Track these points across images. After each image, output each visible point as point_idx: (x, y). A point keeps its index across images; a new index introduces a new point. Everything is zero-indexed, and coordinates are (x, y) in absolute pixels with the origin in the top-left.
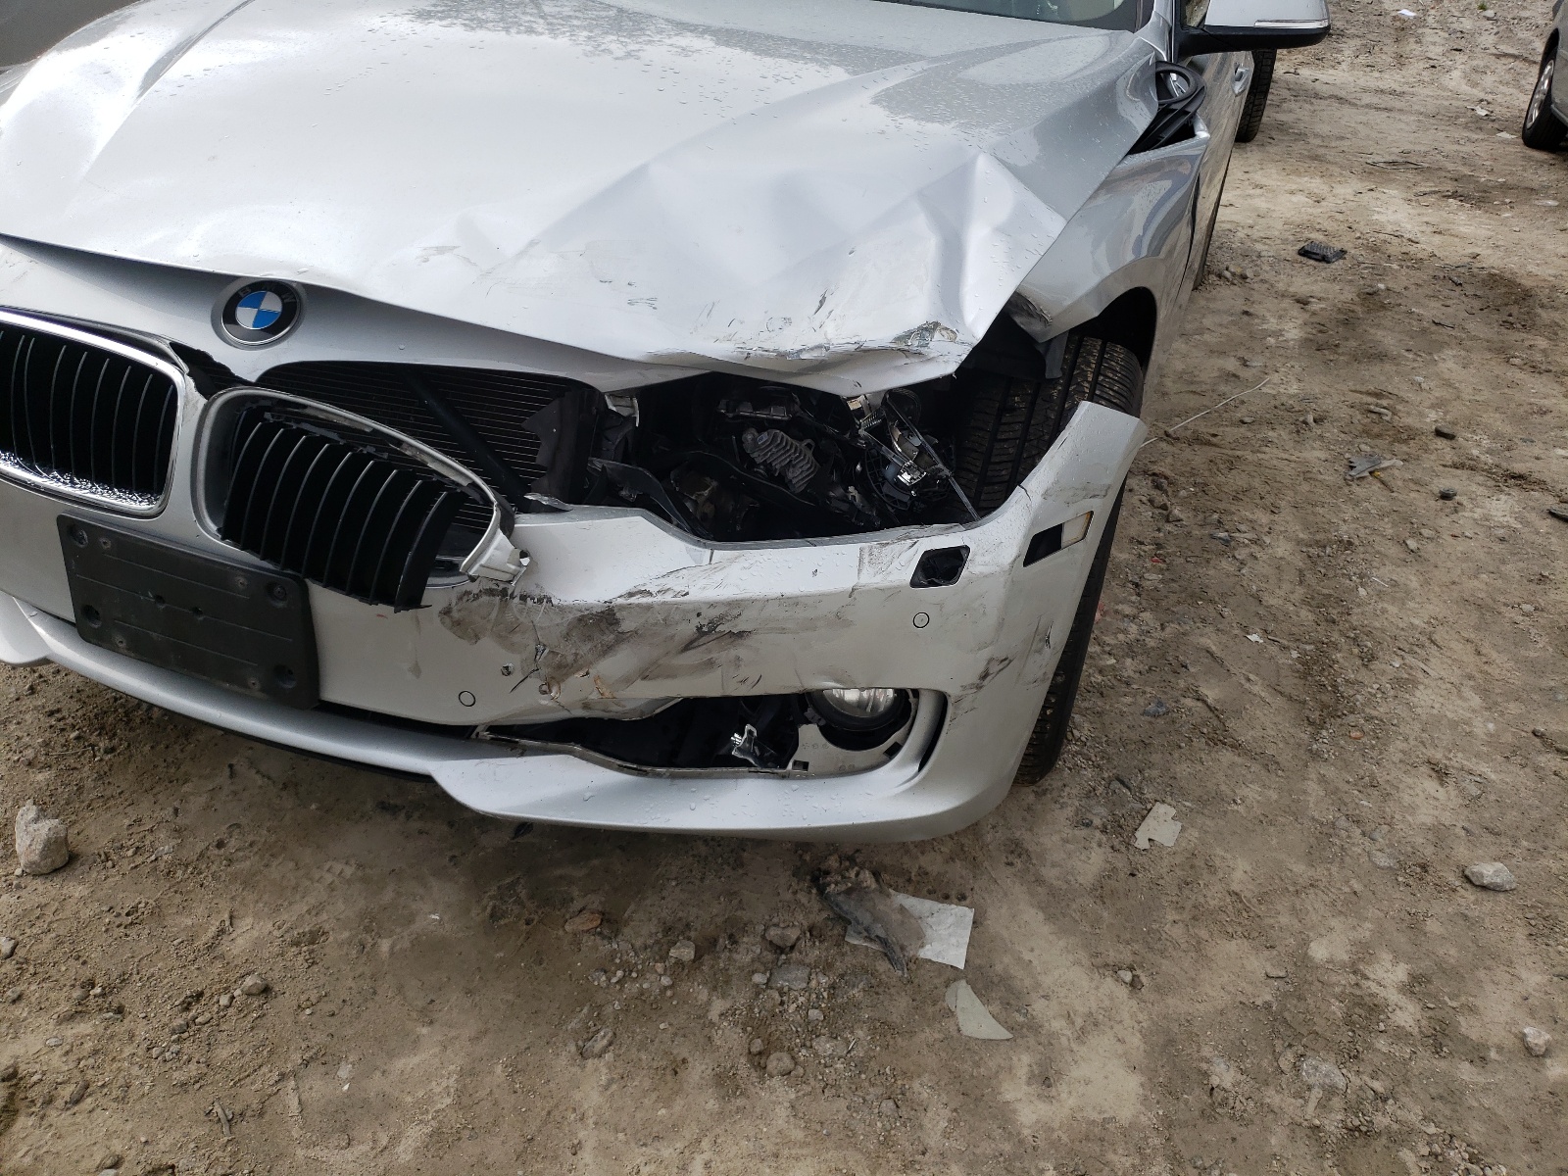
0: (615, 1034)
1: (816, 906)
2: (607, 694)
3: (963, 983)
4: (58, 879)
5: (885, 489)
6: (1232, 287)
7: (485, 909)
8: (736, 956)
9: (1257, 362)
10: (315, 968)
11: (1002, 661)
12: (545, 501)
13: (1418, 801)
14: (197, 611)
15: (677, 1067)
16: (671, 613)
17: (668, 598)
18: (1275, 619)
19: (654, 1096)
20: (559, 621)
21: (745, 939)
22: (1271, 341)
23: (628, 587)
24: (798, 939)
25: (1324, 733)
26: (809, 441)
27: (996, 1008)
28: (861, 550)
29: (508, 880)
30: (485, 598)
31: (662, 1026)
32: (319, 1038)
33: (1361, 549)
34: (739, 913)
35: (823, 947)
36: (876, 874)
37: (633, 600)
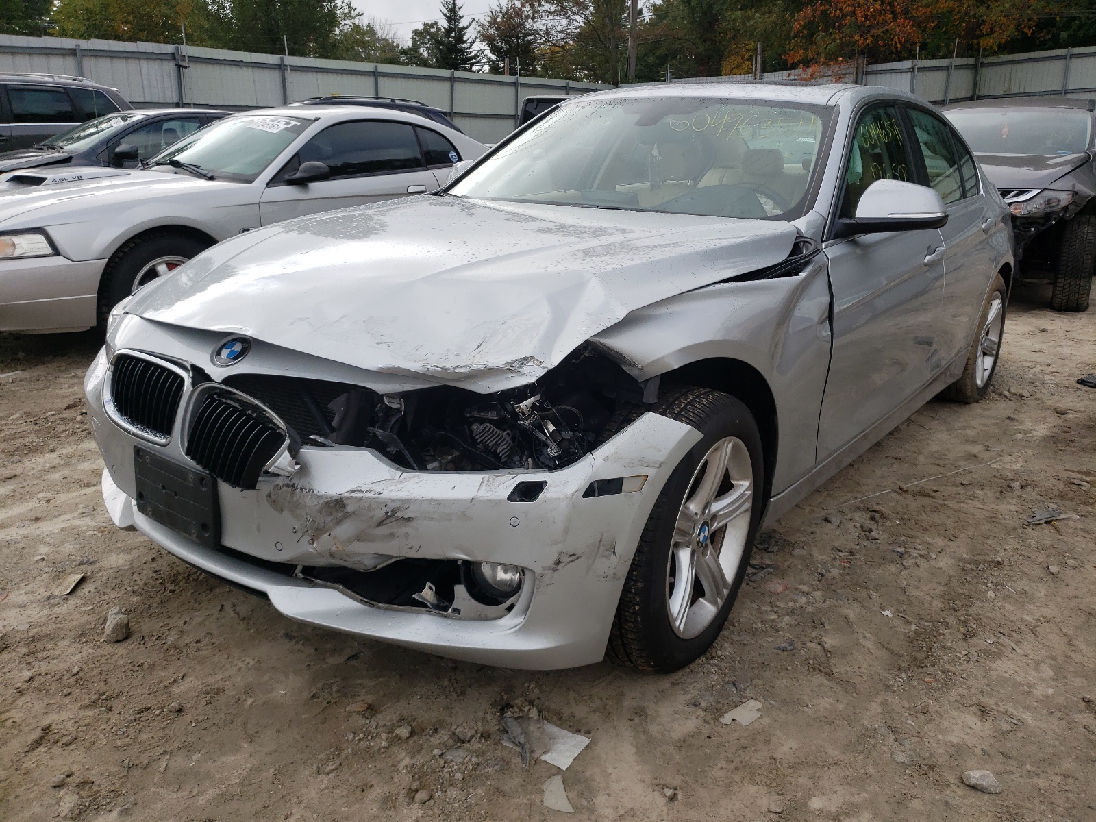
0: (341, 764)
1: (495, 721)
2: (340, 548)
3: (559, 777)
4: (116, 645)
5: (541, 459)
6: (1009, 402)
7: (310, 693)
8: (432, 739)
9: (997, 448)
10: (210, 705)
11: (571, 555)
12: (320, 440)
13: (954, 727)
14: (176, 494)
15: (365, 788)
16: (372, 504)
17: (371, 495)
18: (911, 603)
19: (345, 800)
20: (316, 503)
21: (442, 732)
22: (1020, 436)
23: (353, 487)
24: (473, 736)
25: (903, 675)
26: (508, 431)
27: (573, 794)
28: (483, 478)
29: (332, 681)
30: (285, 488)
31: (369, 766)
32: (192, 739)
33: (1008, 568)
34: (447, 718)
35: (486, 744)
36: (540, 712)
37: (353, 494)
